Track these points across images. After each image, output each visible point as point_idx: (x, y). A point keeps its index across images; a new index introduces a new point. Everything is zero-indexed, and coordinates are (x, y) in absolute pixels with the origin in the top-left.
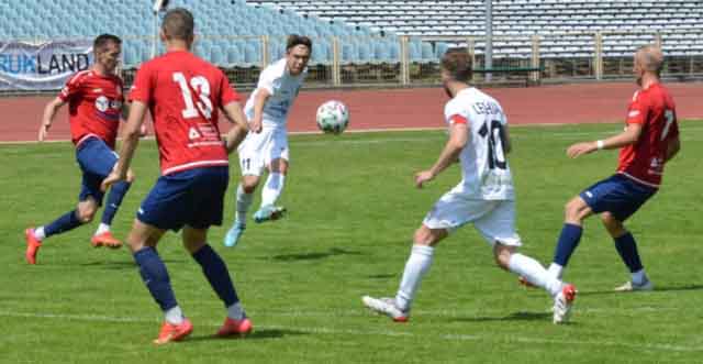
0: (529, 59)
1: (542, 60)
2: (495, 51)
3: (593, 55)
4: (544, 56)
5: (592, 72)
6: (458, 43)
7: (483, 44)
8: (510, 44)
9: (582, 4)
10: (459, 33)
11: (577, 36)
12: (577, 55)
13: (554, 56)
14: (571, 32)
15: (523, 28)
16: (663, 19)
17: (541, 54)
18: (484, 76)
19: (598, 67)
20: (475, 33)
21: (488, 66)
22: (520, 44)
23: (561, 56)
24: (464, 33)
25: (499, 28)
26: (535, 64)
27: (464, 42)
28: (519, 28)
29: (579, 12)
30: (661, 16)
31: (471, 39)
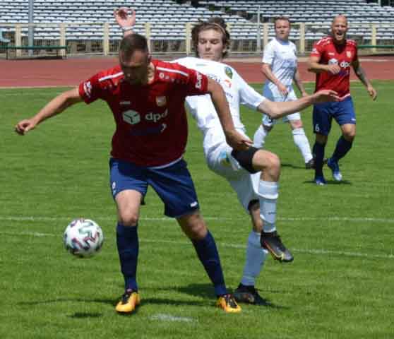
0: (58, 40)
1: (67, 42)
2: (36, 34)
3: (102, 38)
4: (68, 38)
5: (102, 50)
6: (8, 28)
7: (26, 30)
8: (45, 29)
9: (93, 3)
10: (9, 22)
11: (91, 25)
12: (91, 38)
13: (75, 38)
14: (86, 22)
15: (53, 18)
16: (149, 14)
17: (67, 36)
18: (27, 51)
19: (106, 47)
20: (20, 21)
21: (31, 45)
22: (51, 29)
23: (80, 38)
24: (12, 21)
25: (36, 18)
26: (63, 44)
27: (13, 27)
28: (50, 18)
29: (91, 8)
30: (148, 12)
31: (18, 26)
